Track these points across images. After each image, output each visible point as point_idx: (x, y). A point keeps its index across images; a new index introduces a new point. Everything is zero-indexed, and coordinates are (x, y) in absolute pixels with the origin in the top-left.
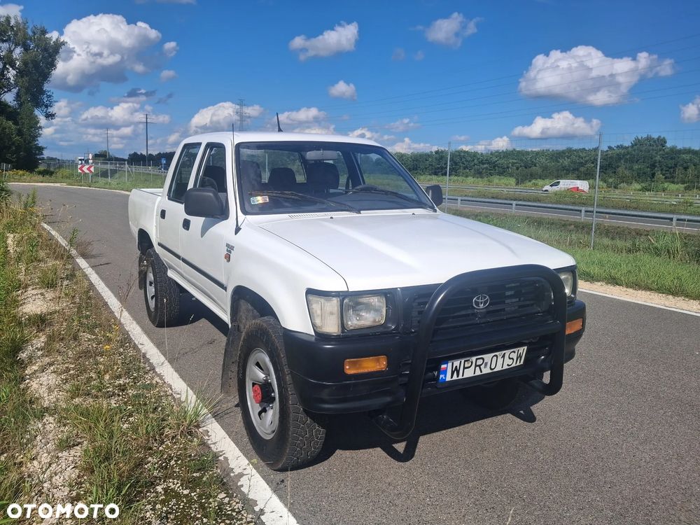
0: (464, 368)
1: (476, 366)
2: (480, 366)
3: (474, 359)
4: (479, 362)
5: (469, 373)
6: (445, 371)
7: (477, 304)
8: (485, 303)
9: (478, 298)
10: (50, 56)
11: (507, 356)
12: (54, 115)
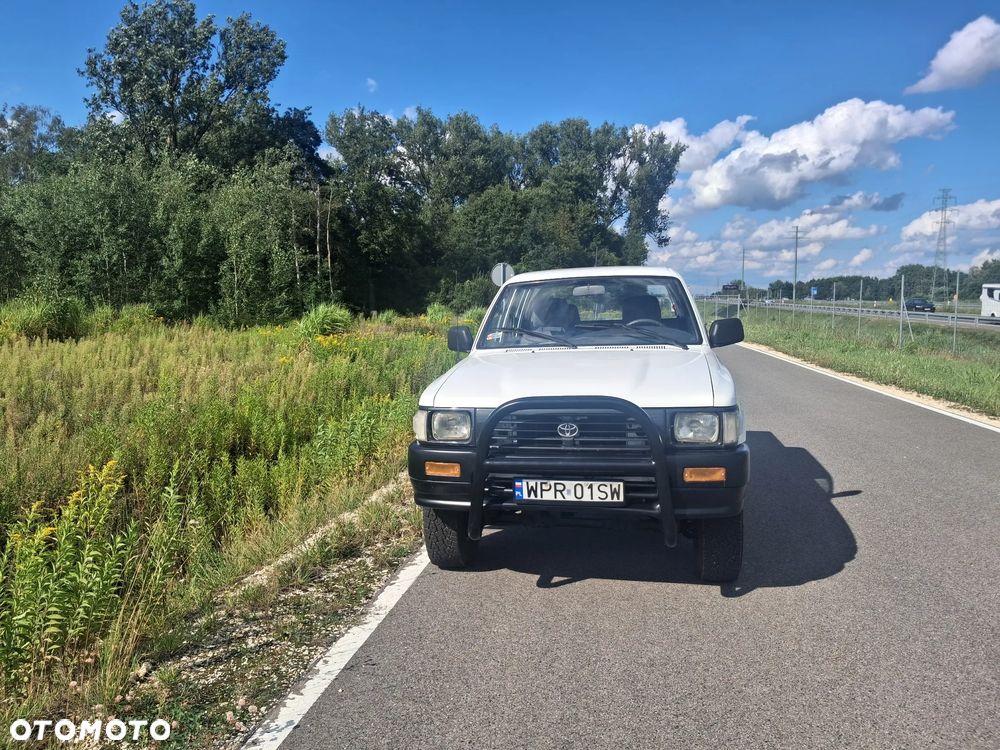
0: (542, 490)
1: (556, 491)
2: (561, 492)
3: (552, 483)
4: (560, 487)
5: (549, 496)
6: (521, 489)
7: (563, 432)
8: (573, 432)
9: (564, 426)
10: (668, 167)
11: (595, 488)
12: (667, 240)
